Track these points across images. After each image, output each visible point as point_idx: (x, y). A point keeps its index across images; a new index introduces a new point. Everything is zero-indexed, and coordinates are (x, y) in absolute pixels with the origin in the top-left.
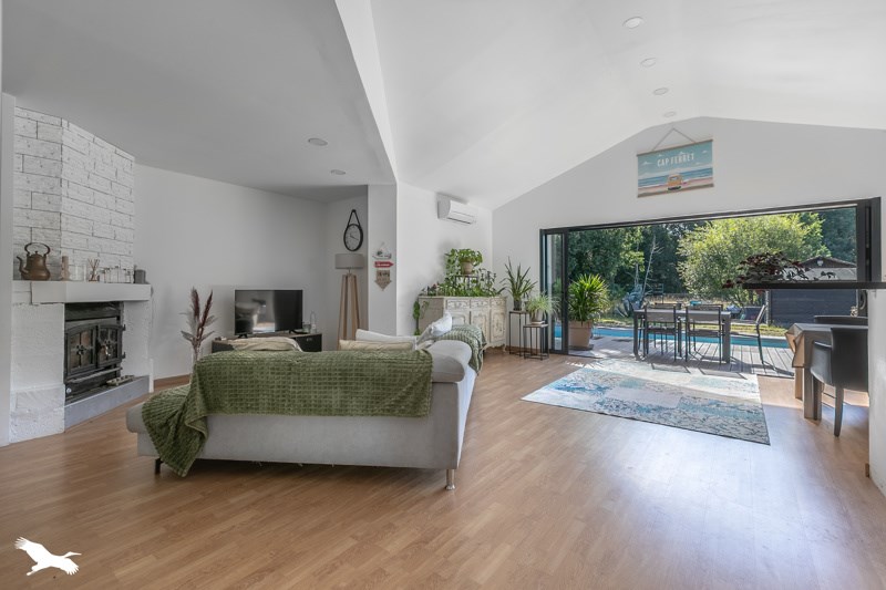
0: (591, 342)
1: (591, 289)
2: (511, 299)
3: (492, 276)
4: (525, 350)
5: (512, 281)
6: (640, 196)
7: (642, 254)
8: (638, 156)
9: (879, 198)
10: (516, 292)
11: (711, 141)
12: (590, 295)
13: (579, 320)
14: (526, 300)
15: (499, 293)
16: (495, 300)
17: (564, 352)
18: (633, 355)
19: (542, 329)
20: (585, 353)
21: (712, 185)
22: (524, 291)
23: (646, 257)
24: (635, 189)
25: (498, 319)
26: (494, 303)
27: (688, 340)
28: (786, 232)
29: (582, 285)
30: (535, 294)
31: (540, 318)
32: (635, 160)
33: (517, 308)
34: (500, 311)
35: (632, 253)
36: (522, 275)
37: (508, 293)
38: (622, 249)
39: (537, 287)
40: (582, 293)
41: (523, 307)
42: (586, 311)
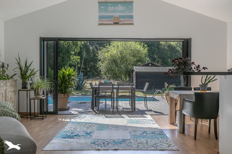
0: (68, 105)
1: (69, 75)
2: (20, 81)
3: (6, 65)
4: (30, 114)
5: (21, 69)
6: (99, 24)
7: (79, 57)
8: (99, 2)
9: (191, 38)
10: (24, 76)
11: (133, 2)
12: (69, 78)
13: (63, 93)
14: (31, 82)
15: (11, 77)
16: (9, 83)
17: (55, 113)
18: (91, 110)
19: (41, 100)
20: (66, 112)
21: (133, 24)
22: (30, 76)
23: (81, 59)
24: (97, 21)
25: (11, 95)
26: (8, 84)
27: (117, 101)
28: (139, 51)
29: (64, 73)
30: (37, 78)
31: (41, 93)
32: (97, 5)
33: (24, 87)
34: (12, 89)
35: (74, 56)
36: (28, 65)
37: (18, 78)
38: (71, 54)
39: (38, 73)
40: (64, 77)
41: (29, 87)
42: (66, 87)
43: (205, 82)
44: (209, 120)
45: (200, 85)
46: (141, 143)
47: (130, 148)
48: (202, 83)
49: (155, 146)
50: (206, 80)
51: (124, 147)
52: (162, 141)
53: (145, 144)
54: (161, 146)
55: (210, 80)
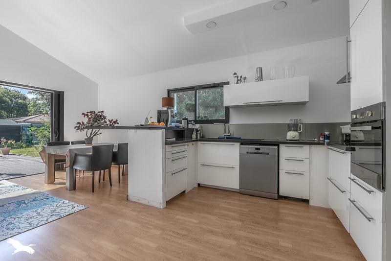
43: (91, 136)
44: (99, 171)
45: (85, 139)
46: (31, 218)
47: (17, 231)
48: (87, 136)
49: (55, 214)
50: (91, 134)
51: (6, 234)
52: (58, 205)
53: (39, 217)
54: (62, 211)
55: (96, 133)
